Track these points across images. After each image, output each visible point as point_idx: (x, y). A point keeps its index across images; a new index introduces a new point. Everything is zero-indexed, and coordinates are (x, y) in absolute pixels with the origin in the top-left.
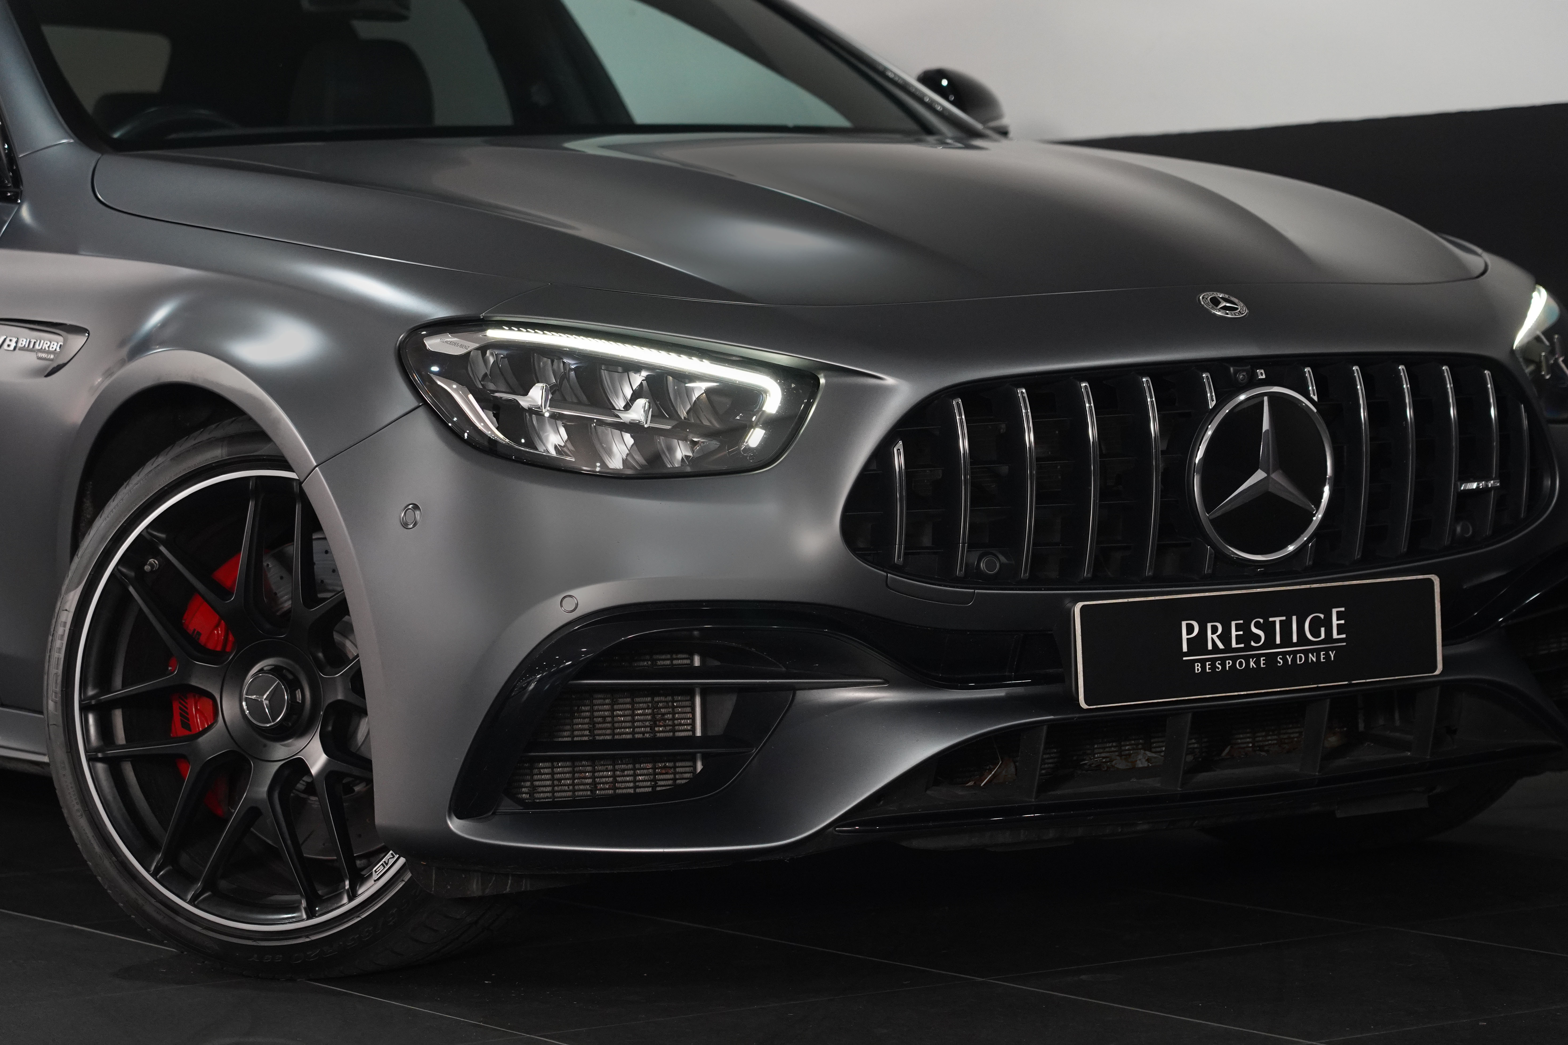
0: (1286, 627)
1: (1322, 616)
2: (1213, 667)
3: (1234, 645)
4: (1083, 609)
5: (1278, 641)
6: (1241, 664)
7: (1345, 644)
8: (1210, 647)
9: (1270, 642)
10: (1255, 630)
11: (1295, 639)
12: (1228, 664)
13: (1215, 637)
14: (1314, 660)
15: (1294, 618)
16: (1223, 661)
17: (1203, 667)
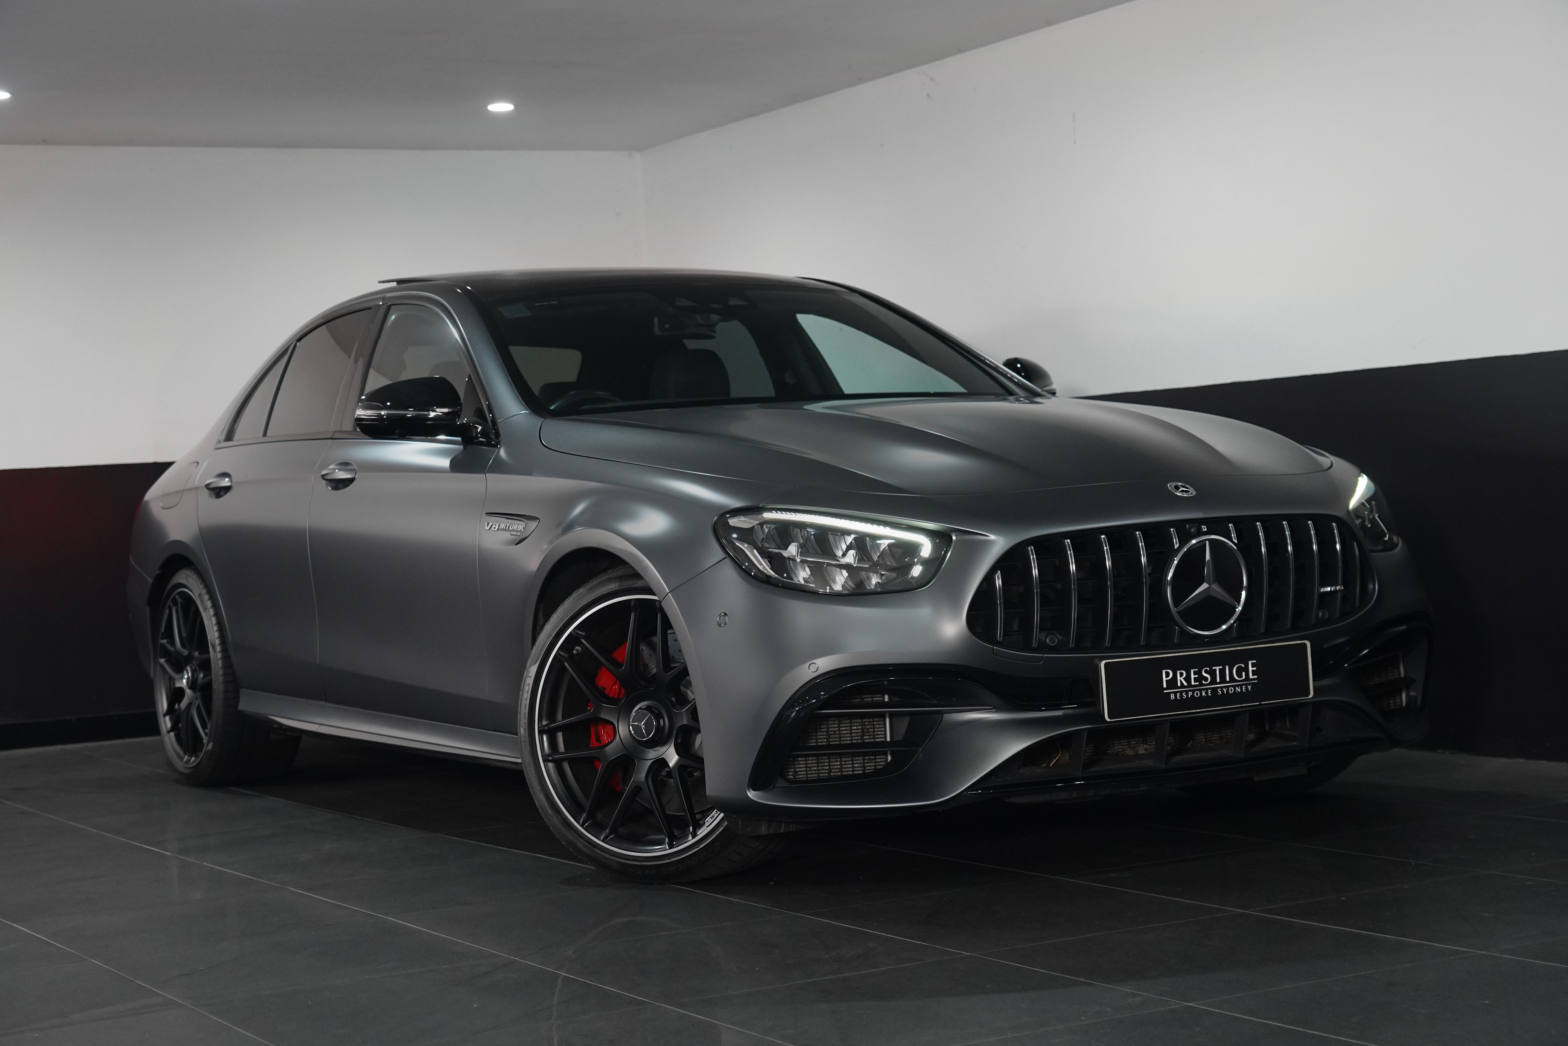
0: (1222, 672)
1: (1243, 666)
2: (1181, 696)
3: (1193, 683)
4: (1106, 664)
5: (1218, 680)
6: (1197, 694)
8: (1179, 684)
9: (1213, 681)
11: (1228, 679)
12: (1190, 694)
13: (1182, 679)
14: (1239, 691)
15: (1227, 667)
16: (1187, 692)
17: (1176, 696)
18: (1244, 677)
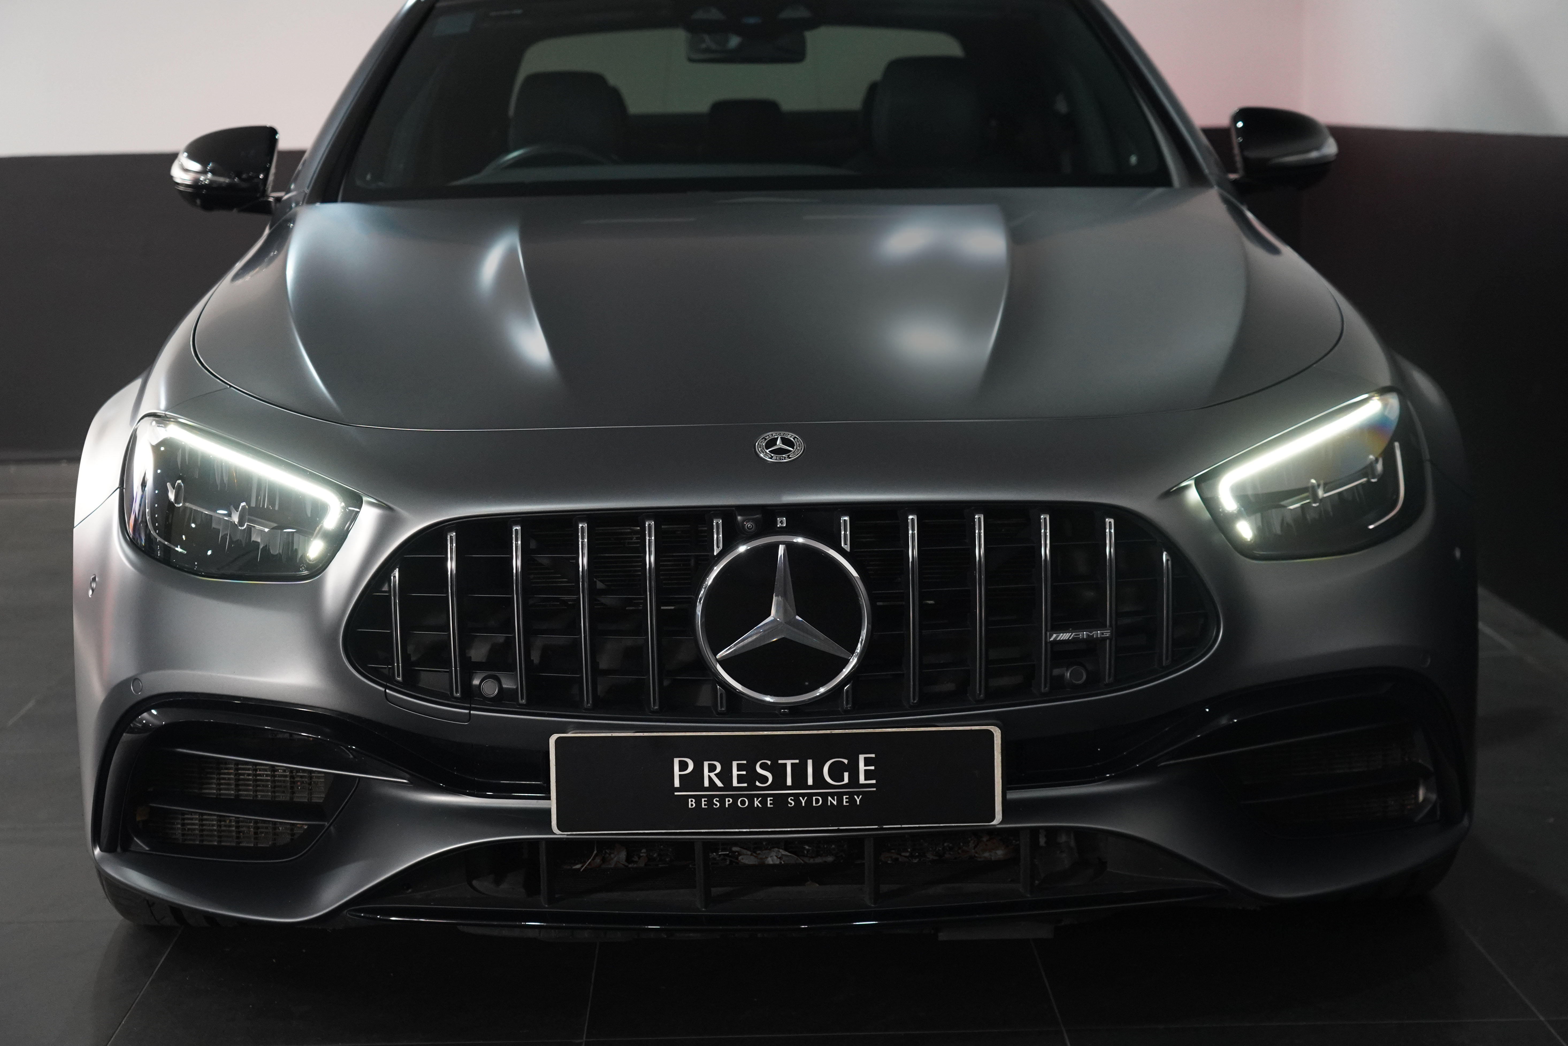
4: (558, 741)
5: (789, 782)
6: (743, 803)
7: (875, 789)
8: (706, 784)
10: (760, 771)
11: (810, 782)
12: (728, 802)
13: (712, 775)
15: (810, 762)
16: (722, 799)
18: (846, 780)
